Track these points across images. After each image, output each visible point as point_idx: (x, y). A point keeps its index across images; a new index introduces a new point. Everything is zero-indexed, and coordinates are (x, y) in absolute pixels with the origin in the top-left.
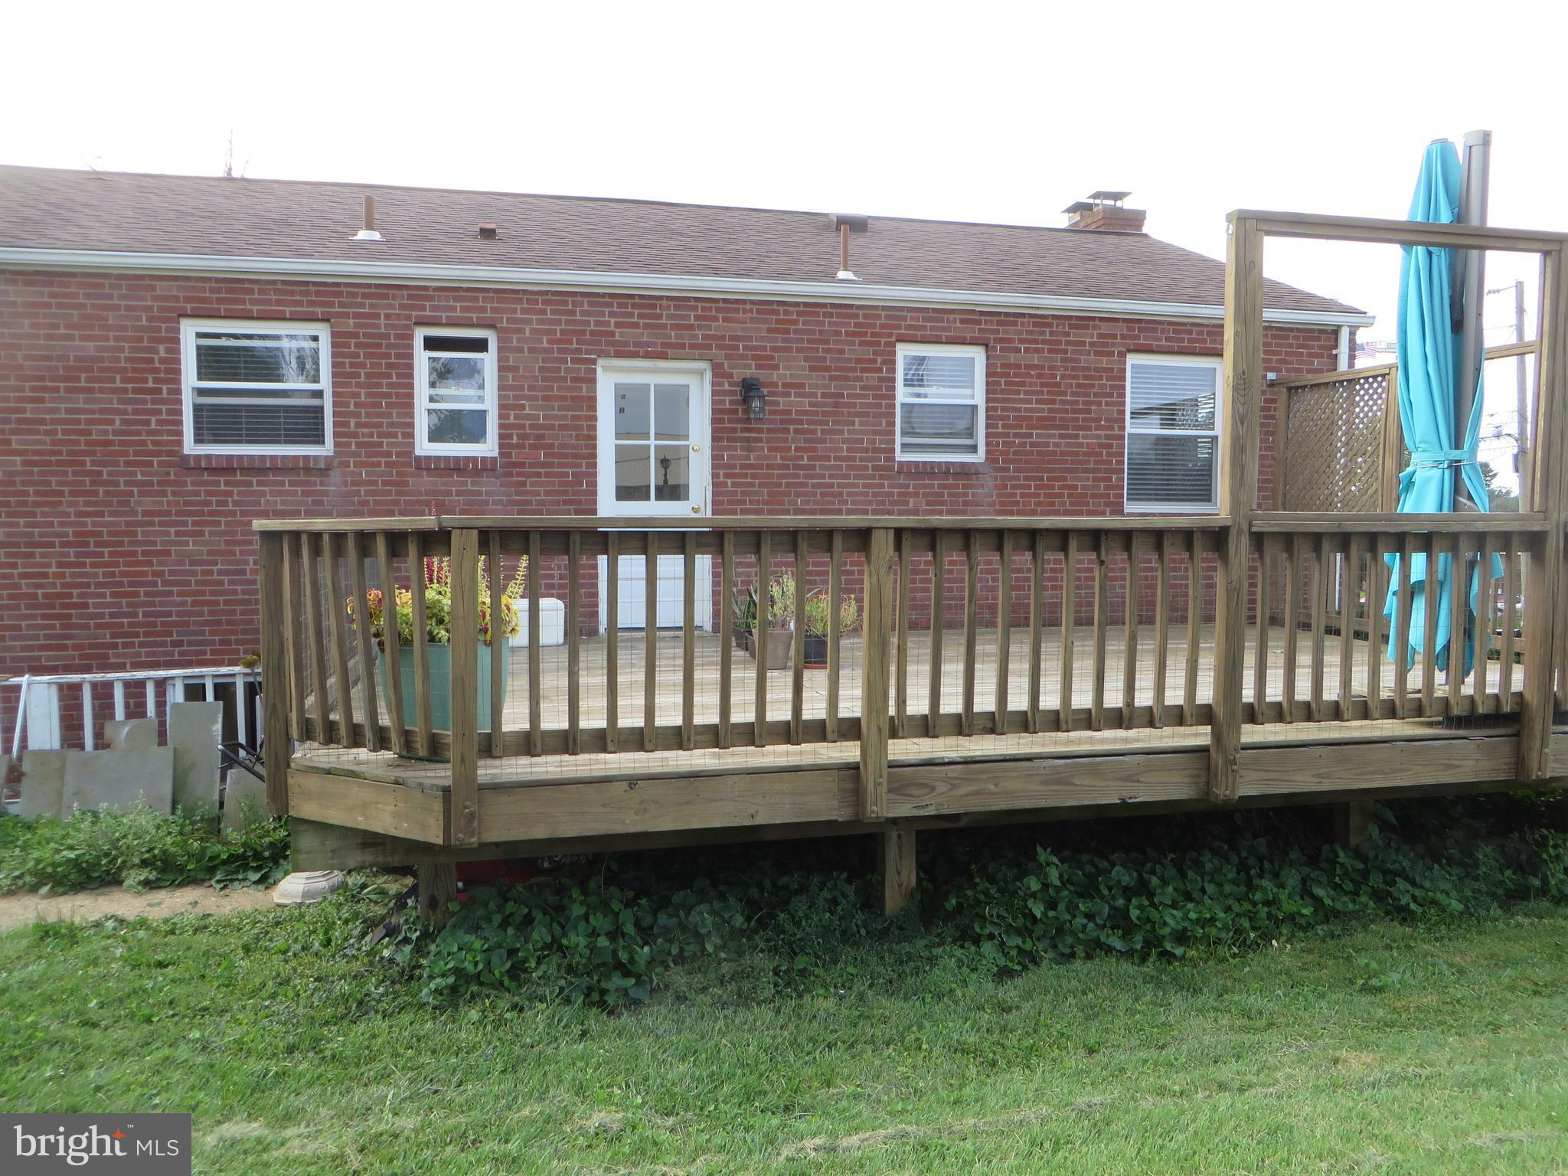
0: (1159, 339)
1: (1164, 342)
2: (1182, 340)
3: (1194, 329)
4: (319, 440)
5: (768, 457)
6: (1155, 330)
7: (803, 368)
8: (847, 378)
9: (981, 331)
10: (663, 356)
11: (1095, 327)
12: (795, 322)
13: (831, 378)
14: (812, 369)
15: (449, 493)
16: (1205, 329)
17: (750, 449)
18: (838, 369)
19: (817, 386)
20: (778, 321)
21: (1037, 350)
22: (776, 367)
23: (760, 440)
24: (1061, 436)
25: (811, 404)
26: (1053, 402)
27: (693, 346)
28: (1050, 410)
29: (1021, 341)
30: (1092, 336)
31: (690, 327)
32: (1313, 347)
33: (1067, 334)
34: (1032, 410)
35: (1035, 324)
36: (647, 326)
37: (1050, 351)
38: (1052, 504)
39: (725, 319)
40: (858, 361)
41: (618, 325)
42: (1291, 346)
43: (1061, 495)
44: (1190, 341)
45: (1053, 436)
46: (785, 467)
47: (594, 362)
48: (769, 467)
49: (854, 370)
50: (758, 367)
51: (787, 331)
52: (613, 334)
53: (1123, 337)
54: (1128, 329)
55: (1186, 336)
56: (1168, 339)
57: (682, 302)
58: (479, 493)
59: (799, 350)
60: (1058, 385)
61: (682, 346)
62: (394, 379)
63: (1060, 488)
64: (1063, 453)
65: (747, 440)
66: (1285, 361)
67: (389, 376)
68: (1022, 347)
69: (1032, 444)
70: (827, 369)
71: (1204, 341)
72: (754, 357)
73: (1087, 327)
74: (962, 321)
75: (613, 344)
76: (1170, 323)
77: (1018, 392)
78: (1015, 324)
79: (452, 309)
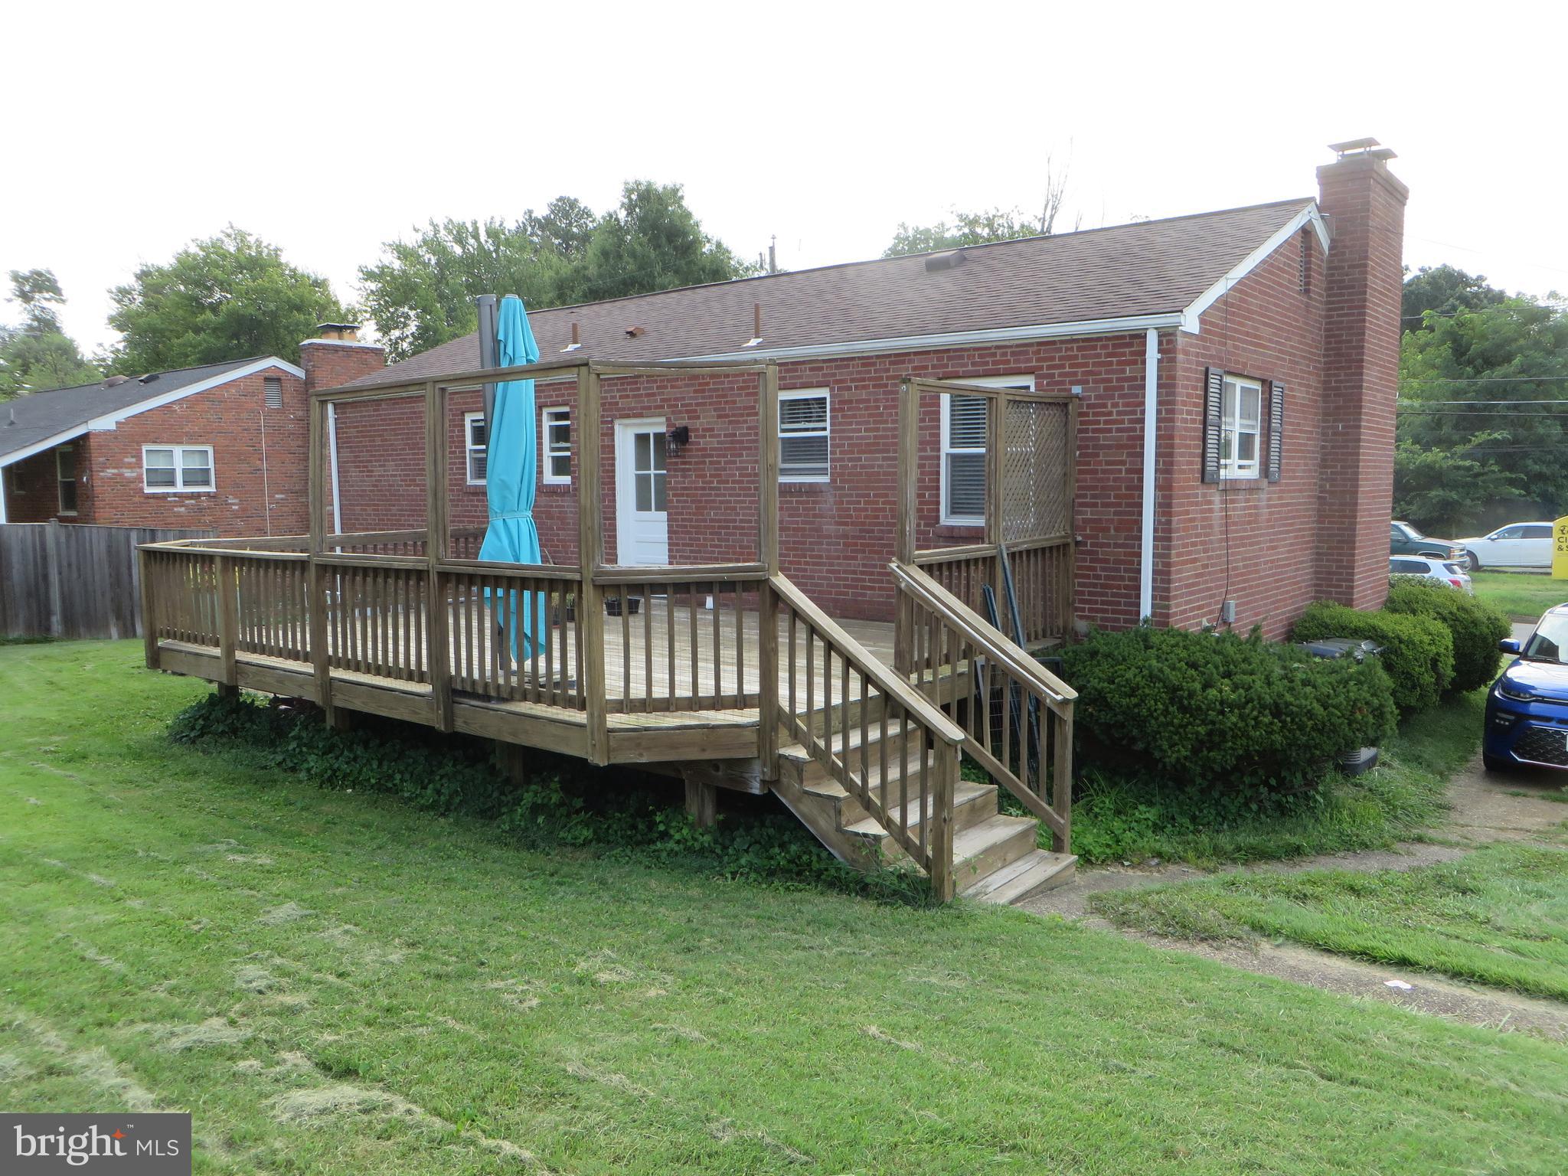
0: (966, 365)
1: (970, 368)
2: (987, 363)
3: (999, 351)
5: (694, 482)
6: (961, 357)
7: (713, 416)
8: (738, 422)
9: (824, 375)
10: (640, 416)
11: (910, 361)
12: (708, 384)
13: (730, 422)
14: (719, 417)
15: (552, 507)
16: (1009, 350)
17: (684, 477)
18: (734, 415)
19: (720, 429)
20: (700, 384)
21: (865, 387)
22: (698, 418)
23: (689, 470)
24: (884, 459)
25: (718, 442)
26: (877, 430)
27: (657, 407)
28: (875, 437)
29: (852, 380)
30: (907, 369)
31: (653, 395)
32: (1124, 354)
33: (888, 370)
34: (862, 438)
35: (864, 365)
36: (635, 396)
37: (874, 386)
38: (877, 517)
39: (672, 387)
40: (746, 408)
41: (621, 397)
42: (1099, 356)
43: (884, 510)
44: (995, 363)
45: (877, 459)
46: (704, 489)
47: (612, 422)
48: (696, 489)
49: (742, 415)
50: (689, 418)
51: (703, 391)
52: (617, 404)
53: (934, 367)
54: (938, 359)
55: (989, 359)
56: (973, 364)
58: (563, 506)
59: (711, 404)
60: (881, 415)
61: (649, 408)
63: (883, 503)
64: (885, 474)
65: (684, 470)
66: (1091, 373)
68: (853, 385)
69: (862, 467)
70: (727, 416)
71: (1008, 362)
72: (687, 412)
73: (903, 362)
74: (811, 369)
75: (618, 410)
76: (975, 349)
77: (851, 424)
78: (847, 366)
79: (551, 396)
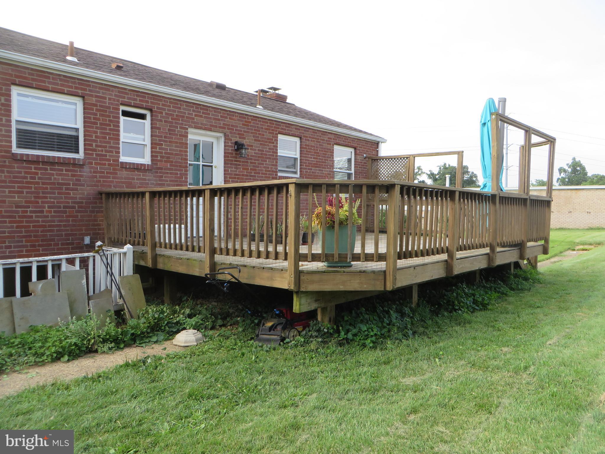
1: (342, 142)
2: (346, 142)
3: (349, 139)
4: (77, 151)
5: (242, 172)
6: (340, 138)
7: (252, 140)
8: (265, 145)
9: (300, 132)
10: (210, 130)
11: (327, 135)
12: (250, 122)
13: (261, 144)
14: (255, 140)
15: (134, 179)
16: (351, 139)
17: (237, 168)
18: (262, 141)
19: (257, 147)
20: (246, 121)
21: (314, 141)
22: (245, 138)
23: (239, 165)
24: (319, 170)
25: (255, 153)
26: (317, 158)
27: (220, 127)
28: (317, 161)
29: (310, 137)
30: (326, 138)
31: (219, 120)
32: (373, 147)
33: (320, 137)
34: (312, 161)
35: (313, 132)
36: (205, 117)
37: (317, 142)
39: (230, 118)
40: (268, 139)
41: (196, 115)
42: (369, 147)
44: (348, 142)
45: (317, 170)
46: (247, 176)
47: (187, 129)
48: (243, 175)
49: (266, 142)
50: (240, 138)
51: (248, 125)
52: (193, 119)
53: (333, 139)
54: (335, 137)
57: (217, 110)
58: (145, 180)
59: (252, 133)
60: (318, 153)
61: (216, 127)
62: (112, 127)
65: (236, 164)
66: (367, 151)
67: (110, 125)
68: (310, 139)
69: (313, 172)
70: (259, 141)
71: (351, 143)
72: (239, 134)
73: (325, 135)
74: (296, 129)
75: (194, 123)
76: (344, 136)
77: (309, 155)
78: (308, 131)
79: (136, 100)
